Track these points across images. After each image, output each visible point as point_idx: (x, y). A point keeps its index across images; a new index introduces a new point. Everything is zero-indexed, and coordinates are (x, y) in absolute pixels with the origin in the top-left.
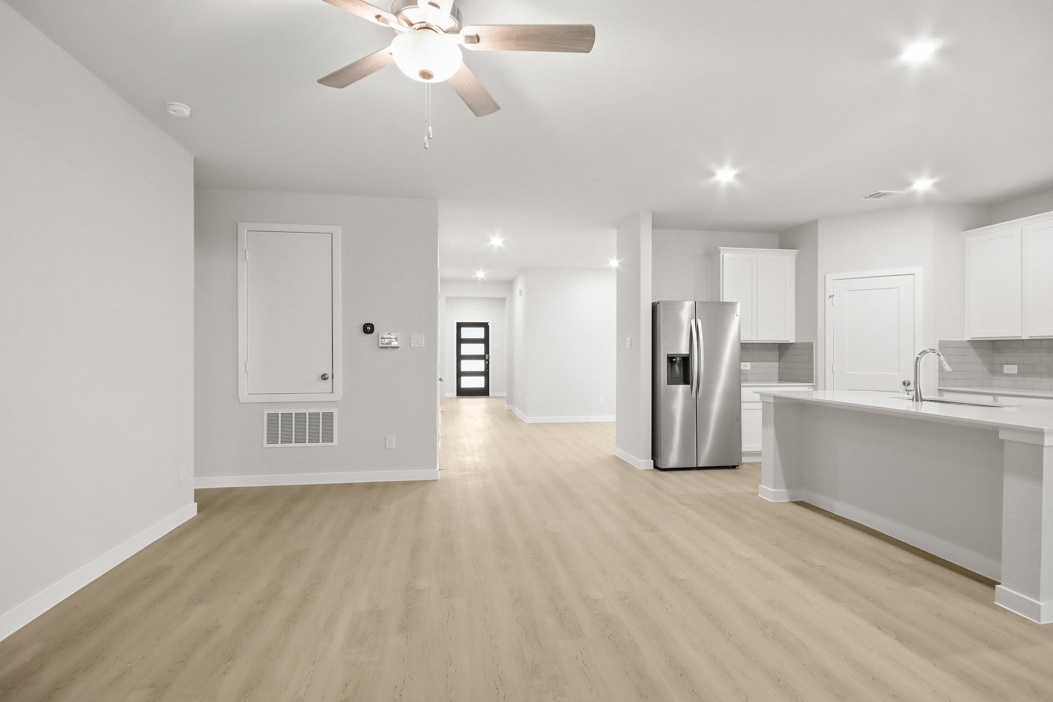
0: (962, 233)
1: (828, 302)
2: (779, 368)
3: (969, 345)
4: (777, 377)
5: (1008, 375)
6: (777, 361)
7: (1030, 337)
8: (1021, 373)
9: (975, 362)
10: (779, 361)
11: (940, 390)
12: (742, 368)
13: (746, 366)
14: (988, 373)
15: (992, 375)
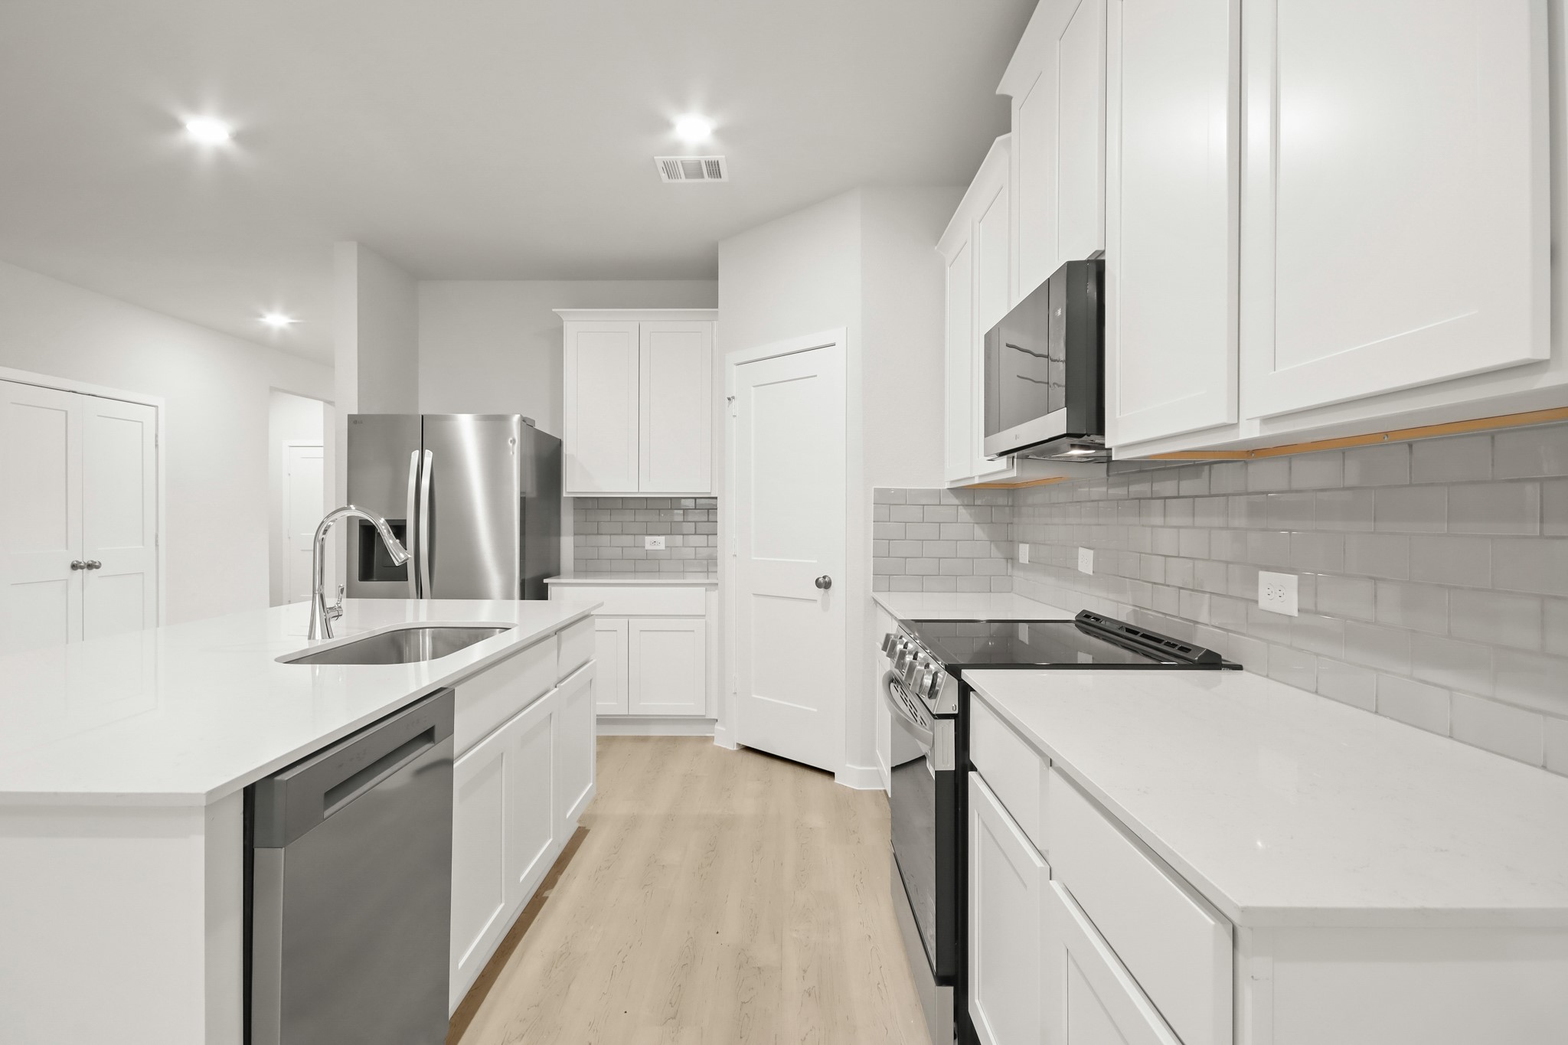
0: (936, 248)
1: (728, 410)
5: (1024, 567)
8: (1032, 564)
12: (648, 547)
13: (656, 543)
14: (1004, 561)
15: (1013, 567)
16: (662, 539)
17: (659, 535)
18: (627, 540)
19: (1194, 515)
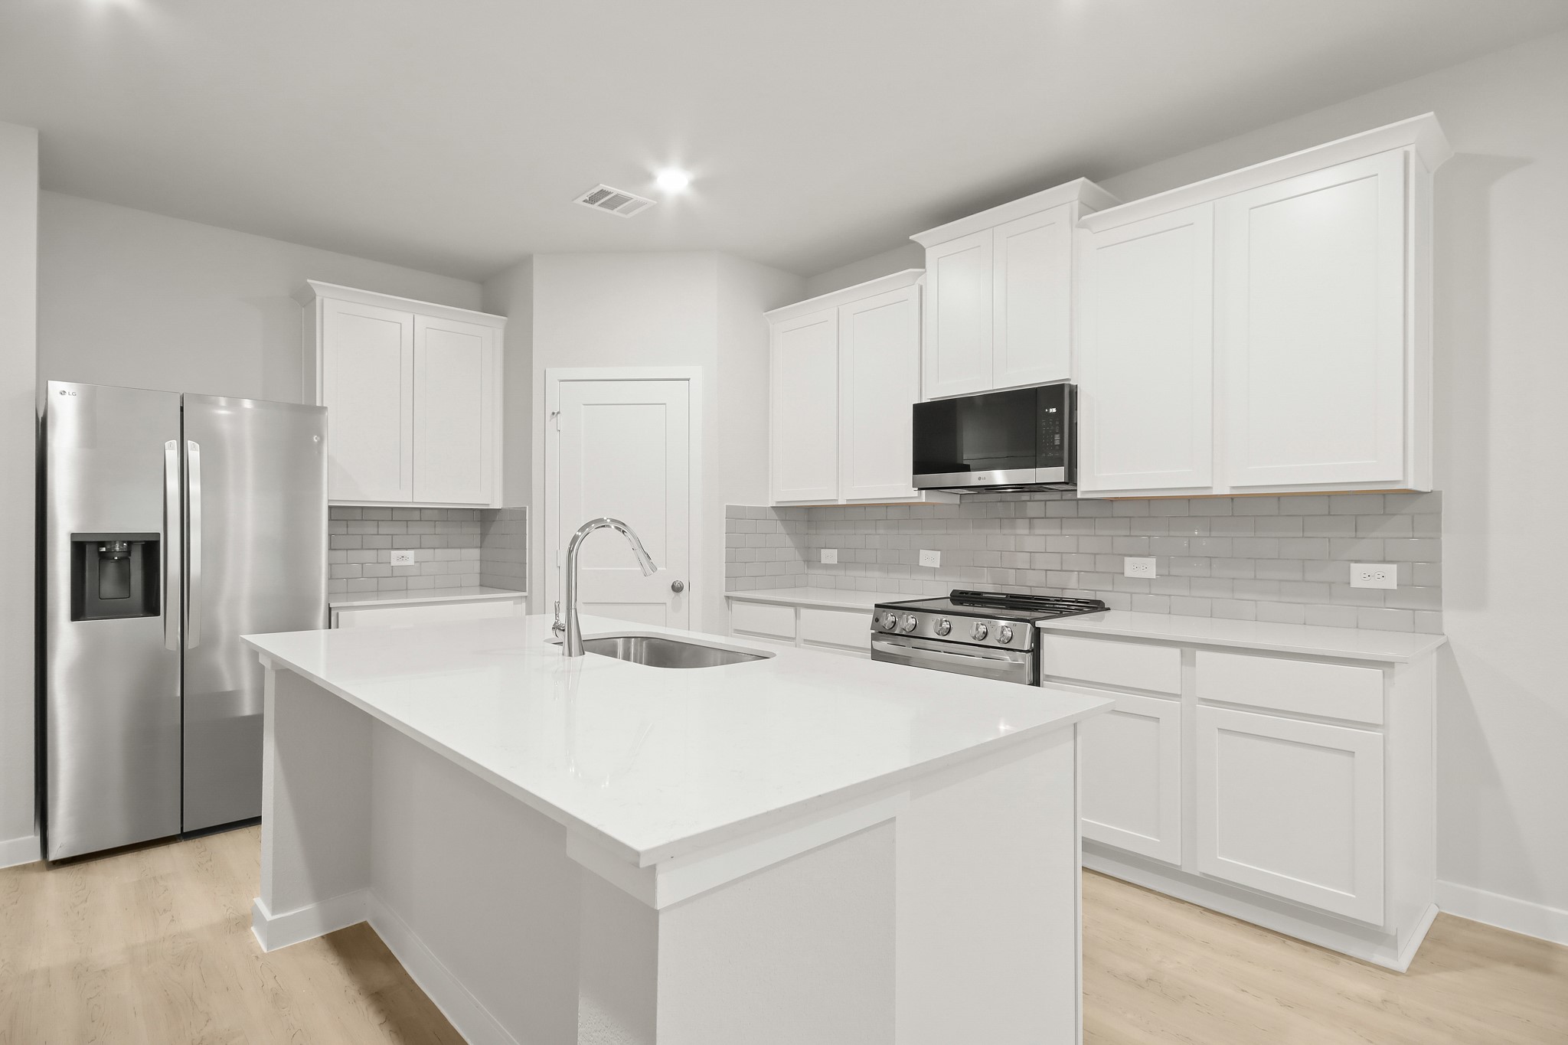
0: (764, 314)
1: (551, 424)
2: (481, 560)
3: (774, 516)
4: (476, 580)
5: (827, 566)
6: (476, 547)
7: (847, 500)
8: (843, 564)
9: (782, 542)
10: (481, 547)
11: (728, 598)
12: (394, 563)
13: (404, 558)
14: (803, 562)
15: (808, 567)
16: (410, 554)
17: (407, 549)
18: (369, 556)
19: (1061, 529)
